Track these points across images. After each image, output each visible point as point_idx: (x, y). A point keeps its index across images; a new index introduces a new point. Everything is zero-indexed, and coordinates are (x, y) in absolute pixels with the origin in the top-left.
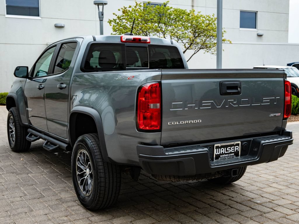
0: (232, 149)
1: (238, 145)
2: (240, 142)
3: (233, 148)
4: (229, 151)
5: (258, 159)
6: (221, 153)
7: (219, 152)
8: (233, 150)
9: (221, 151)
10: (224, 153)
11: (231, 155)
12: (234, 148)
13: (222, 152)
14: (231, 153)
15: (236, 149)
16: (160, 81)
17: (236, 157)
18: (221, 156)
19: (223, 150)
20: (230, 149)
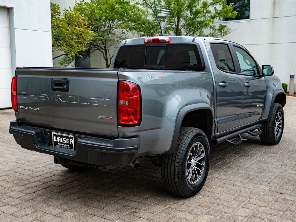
0: (67, 141)
1: (71, 138)
2: (73, 136)
3: (68, 140)
4: (65, 141)
6: (58, 141)
7: (57, 140)
8: (68, 142)
9: (59, 140)
10: (60, 142)
11: (67, 145)
12: (69, 140)
13: (59, 141)
15: (70, 142)
17: (70, 148)
18: (58, 144)
20: (66, 140)
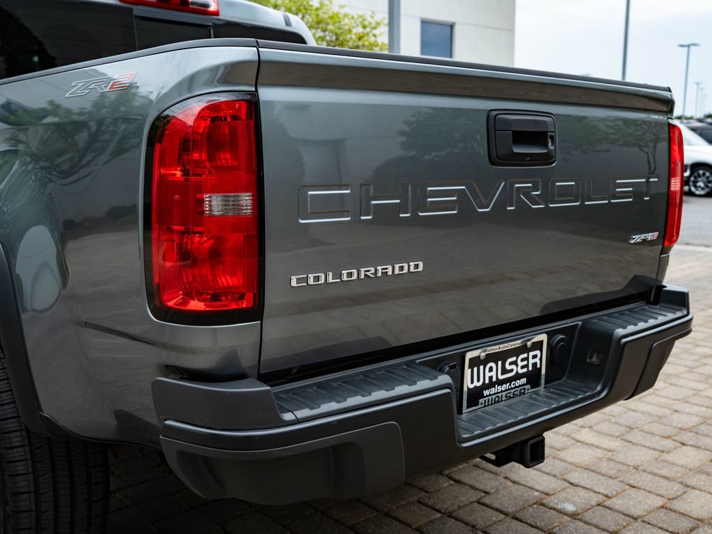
0: (520, 364)
1: (538, 345)
2: (544, 337)
3: (523, 360)
4: (512, 370)
5: (603, 395)
6: (487, 381)
7: (478, 381)
8: (523, 367)
9: (488, 374)
10: (494, 379)
11: (519, 382)
12: (527, 359)
13: (491, 378)
14: (518, 376)
15: (531, 361)
16: (253, 89)
17: (531, 388)
18: (486, 393)
19: (492, 372)
20: (515, 363)
